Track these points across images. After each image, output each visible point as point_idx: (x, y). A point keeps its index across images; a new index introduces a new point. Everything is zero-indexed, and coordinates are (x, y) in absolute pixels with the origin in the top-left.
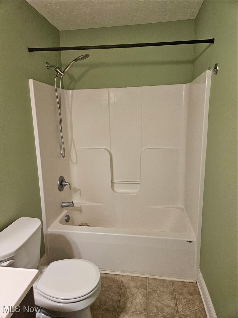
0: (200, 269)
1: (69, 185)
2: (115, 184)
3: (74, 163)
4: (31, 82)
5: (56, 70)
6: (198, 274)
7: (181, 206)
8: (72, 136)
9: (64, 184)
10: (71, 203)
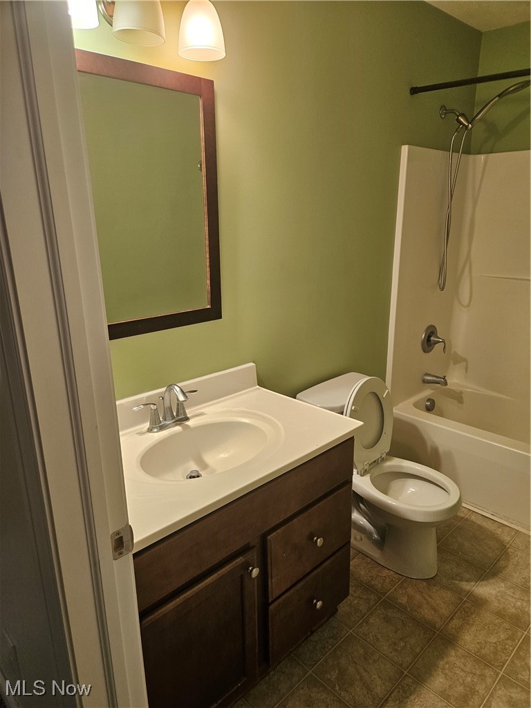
1: (443, 343)
3: (463, 306)
4: (405, 150)
5: (457, 120)
8: (469, 251)
9: (435, 341)
10: (441, 378)
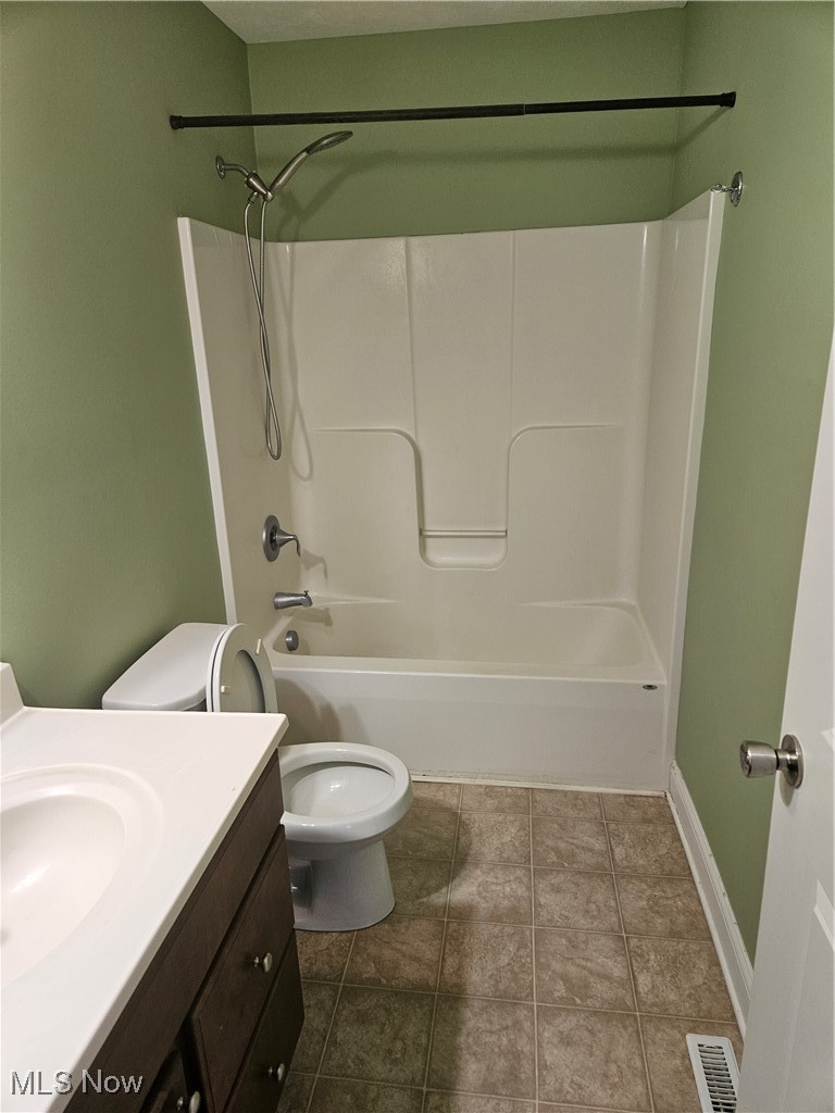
0: (677, 760)
1: (294, 542)
2: (429, 542)
4: (184, 224)
5: (248, 183)
6: (670, 774)
7: (628, 598)
9: (281, 540)
10: (302, 595)
